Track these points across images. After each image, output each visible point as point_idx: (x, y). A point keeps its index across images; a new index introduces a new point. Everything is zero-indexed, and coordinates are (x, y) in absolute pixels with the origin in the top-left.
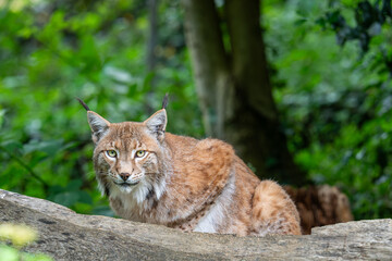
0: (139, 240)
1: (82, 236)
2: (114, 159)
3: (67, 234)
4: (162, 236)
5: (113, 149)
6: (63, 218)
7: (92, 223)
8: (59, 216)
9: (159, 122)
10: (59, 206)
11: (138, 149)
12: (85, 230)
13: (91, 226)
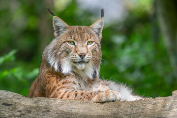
0: (65, 110)
1: (29, 112)
2: (73, 46)
3: (20, 111)
4: (79, 107)
5: (73, 40)
6: (17, 101)
7: (35, 103)
8: (14, 100)
9: (100, 26)
10: (15, 94)
11: (89, 40)
12: (31, 107)
13: (35, 105)
